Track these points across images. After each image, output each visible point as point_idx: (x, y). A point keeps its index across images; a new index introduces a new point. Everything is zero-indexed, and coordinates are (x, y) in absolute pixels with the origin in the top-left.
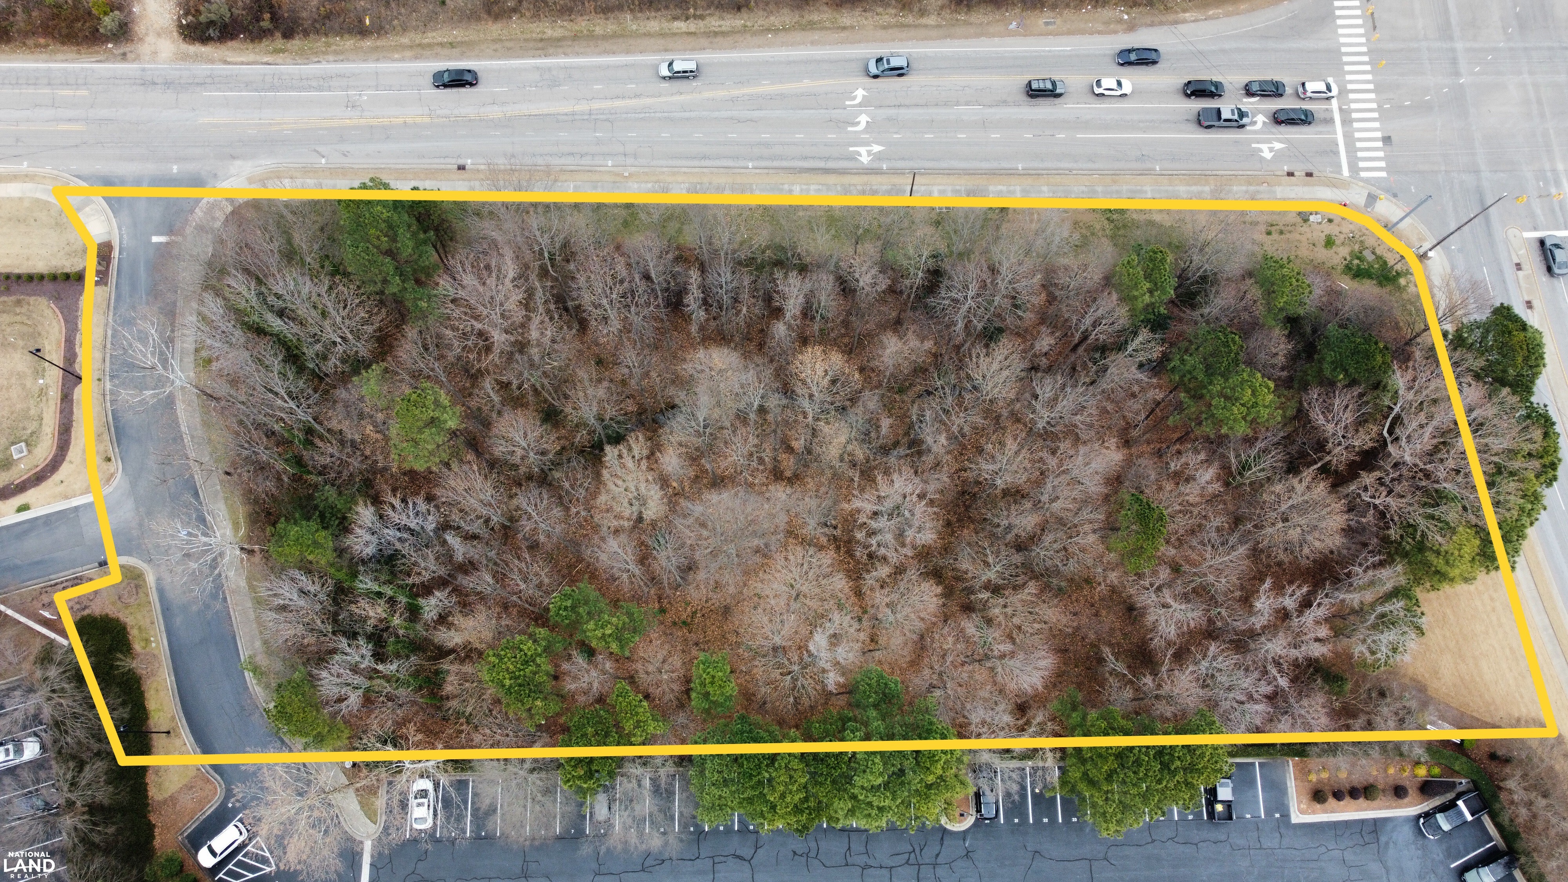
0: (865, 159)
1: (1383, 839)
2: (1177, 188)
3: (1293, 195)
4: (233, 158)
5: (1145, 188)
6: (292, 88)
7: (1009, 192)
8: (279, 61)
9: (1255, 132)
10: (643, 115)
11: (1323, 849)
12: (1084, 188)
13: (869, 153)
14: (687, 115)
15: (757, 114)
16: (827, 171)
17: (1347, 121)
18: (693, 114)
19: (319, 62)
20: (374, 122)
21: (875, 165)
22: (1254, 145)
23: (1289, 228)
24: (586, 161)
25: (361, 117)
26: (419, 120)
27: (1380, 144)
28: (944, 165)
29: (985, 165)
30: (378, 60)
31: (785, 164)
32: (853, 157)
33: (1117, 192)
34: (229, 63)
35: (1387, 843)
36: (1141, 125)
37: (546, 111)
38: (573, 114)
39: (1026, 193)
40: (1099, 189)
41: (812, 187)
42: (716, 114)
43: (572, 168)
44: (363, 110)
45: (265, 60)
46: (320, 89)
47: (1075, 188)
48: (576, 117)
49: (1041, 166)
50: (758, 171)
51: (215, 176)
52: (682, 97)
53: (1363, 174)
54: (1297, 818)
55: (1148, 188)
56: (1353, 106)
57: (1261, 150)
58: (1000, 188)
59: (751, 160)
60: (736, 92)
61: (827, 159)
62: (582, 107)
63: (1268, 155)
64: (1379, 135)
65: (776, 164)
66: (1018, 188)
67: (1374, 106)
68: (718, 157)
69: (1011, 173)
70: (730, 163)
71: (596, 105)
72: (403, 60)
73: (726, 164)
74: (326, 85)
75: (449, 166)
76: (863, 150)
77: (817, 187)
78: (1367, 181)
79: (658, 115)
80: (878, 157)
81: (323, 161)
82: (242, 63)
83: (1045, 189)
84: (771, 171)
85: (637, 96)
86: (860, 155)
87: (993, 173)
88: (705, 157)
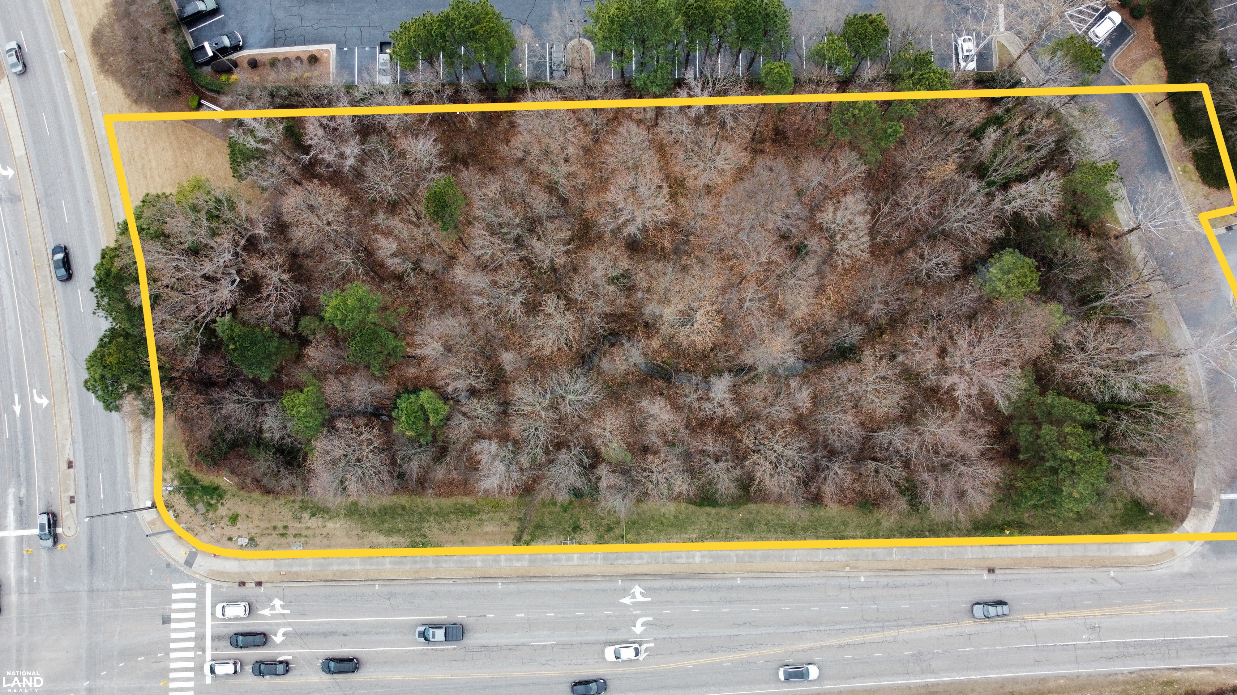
0: (637, 589)
1: (271, 34)
2: (362, 567)
3: (260, 563)
4: (1190, 575)
5: (391, 566)
6: (1150, 644)
7: (511, 560)
8: (1166, 673)
9: (285, 625)
10: (837, 627)
11: (315, 27)
12: (445, 565)
13: (634, 596)
14: (797, 629)
15: (734, 631)
16: (671, 576)
17: (200, 638)
18: (791, 629)
19: (1131, 673)
20: (1073, 613)
21: (628, 584)
22: (288, 612)
23: (267, 532)
24: (883, 581)
25: (1085, 618)
26: (1034, 616)
27: (174, 616)
28: (567, 586)
29: (531, 586)
30: (1078, 677)
31: (708, 583)
32: (648, 591)
33: (415, 562)
34: (1210, 668)
35: (268, 30)
36: (388, 630)
37: (923, 629)
38: (898, 627)
39: (496, 559)
40: (431, 565)
41: (684, 560)
42: (771, 630)
43: (895, 574)
44: (1085, 624)
45: (1178, 674)
46: (1126, 645)
47: (452, 565)
48: (894, 623)
49: (481, 587)
50: (732, 575)
51: (1203, 556)
52: (801, 646)
53: (193, 585)
54: (332, 48)
55: (388, 567)
56: (191, 654)
57: (283, 607)
58: (518, 564)
59: (738, 586)
60: (753, 653)
61: (670, 589)
62: (891, 634)
63: (277, 602)
64: (173, 625)
65: (716, 583)
66: (503, 564)
67: (173, 655)
68: (767, 587)
69: (508, 578)
70: (756, 582)
71: (877, 636)
72: (1056, 678)
73: (761, 581)
74: (1121, 649)
75: (1002, 572)
76: (639, 598)
77: (680, 561)
78: (191, 579)
79: (823, 628)
80: (626, 592)
81: (1112, 574)
82: (1198, 669)
83: (479, 564)
84: (720, 576)
85: (842, 647)
86: (641, 593)
87: (524, 578)
88: (779, 587)
